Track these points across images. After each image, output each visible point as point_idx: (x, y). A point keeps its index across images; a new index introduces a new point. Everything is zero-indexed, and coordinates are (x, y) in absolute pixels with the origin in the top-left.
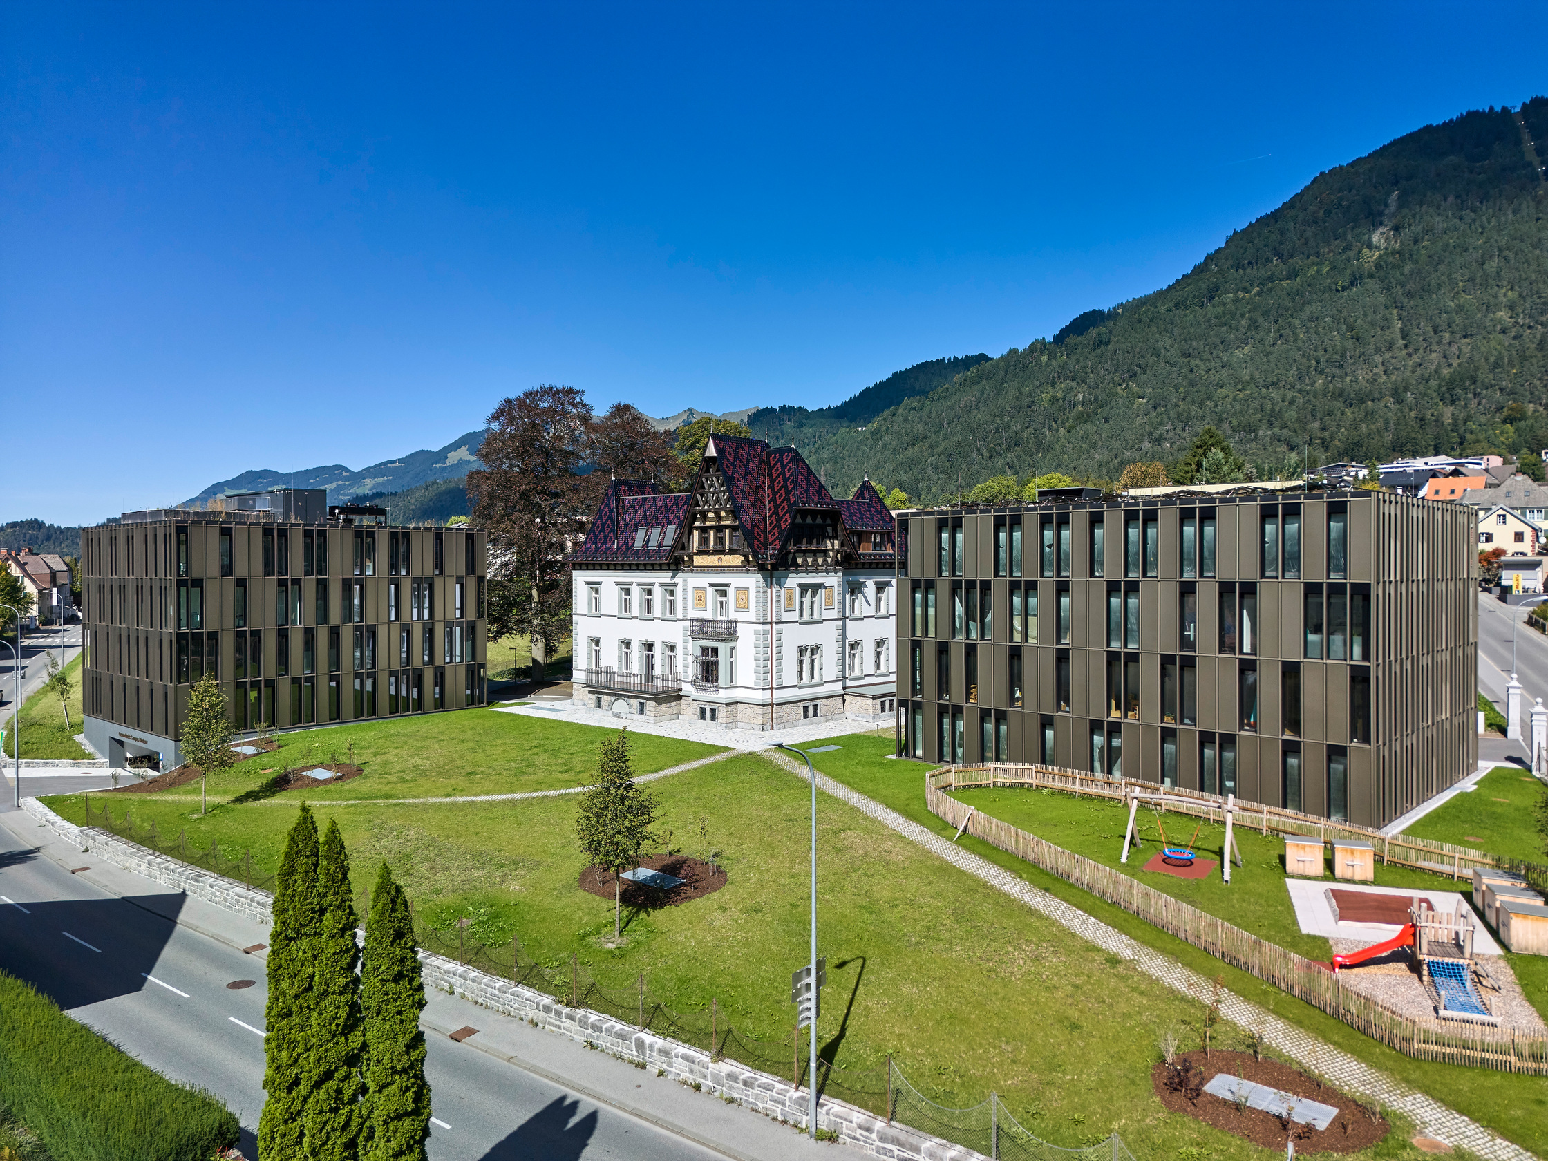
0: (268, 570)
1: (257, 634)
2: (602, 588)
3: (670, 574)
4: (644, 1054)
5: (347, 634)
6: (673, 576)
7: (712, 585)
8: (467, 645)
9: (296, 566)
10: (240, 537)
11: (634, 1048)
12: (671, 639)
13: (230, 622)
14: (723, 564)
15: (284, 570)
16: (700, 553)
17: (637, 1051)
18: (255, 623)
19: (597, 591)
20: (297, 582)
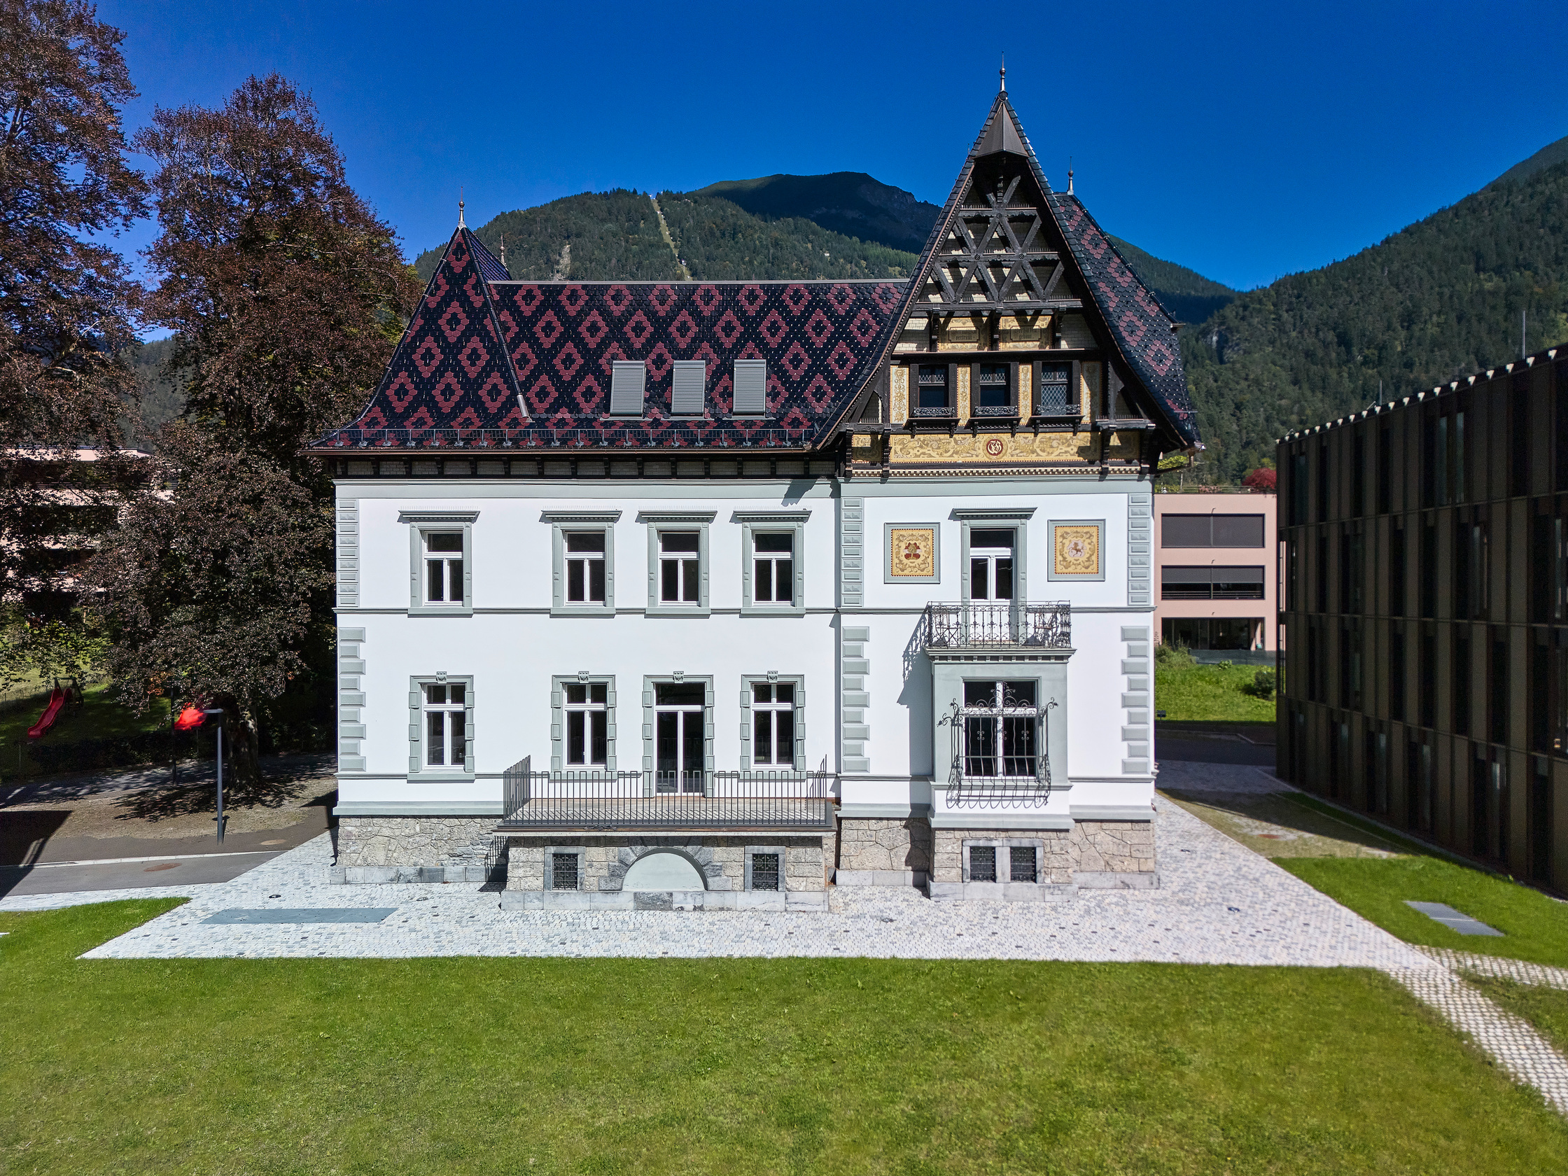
3: (783, 487)
6: (794, 494)
7: (957, 515)
12: (780, 667)
14: (1006, 458)
16: (912, 427)
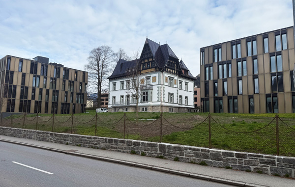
0: (31, 72)
1: (27, 88)
2: (116, 84)
4: (165, 152)
5: (51, 92)
7: (146, 77)
8: (82, 99)
9: (39, 73)
10: (25, 62)
11: (158, 150)
13: (20, 83)
15: (36, 72)
17: (160, 151)
18: (26, 85)
19: (115, 85)
20: (39, 77)
